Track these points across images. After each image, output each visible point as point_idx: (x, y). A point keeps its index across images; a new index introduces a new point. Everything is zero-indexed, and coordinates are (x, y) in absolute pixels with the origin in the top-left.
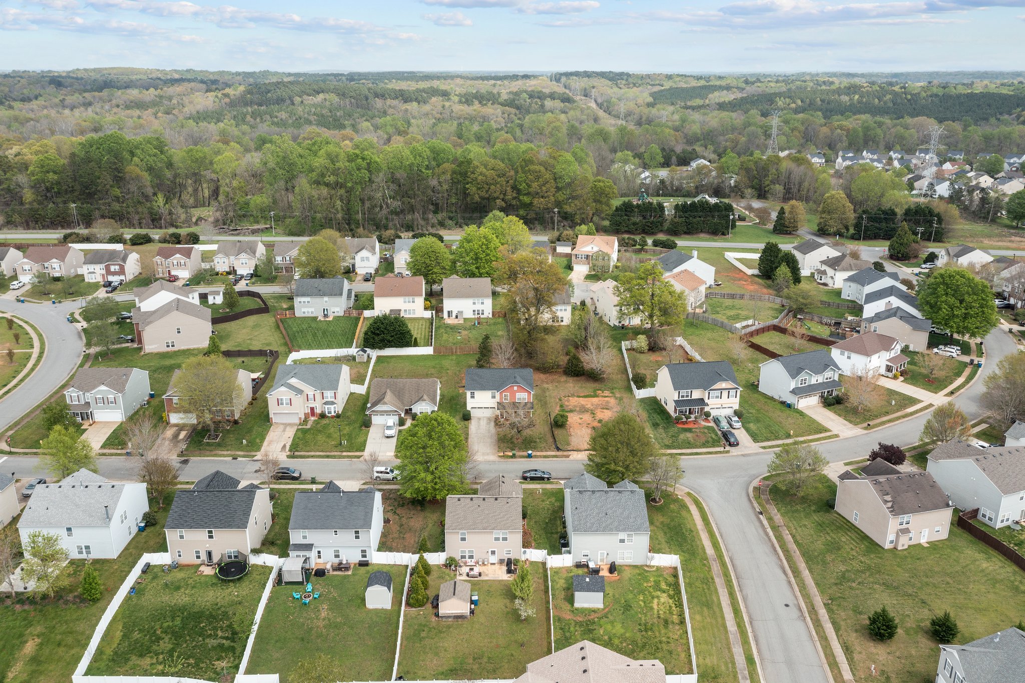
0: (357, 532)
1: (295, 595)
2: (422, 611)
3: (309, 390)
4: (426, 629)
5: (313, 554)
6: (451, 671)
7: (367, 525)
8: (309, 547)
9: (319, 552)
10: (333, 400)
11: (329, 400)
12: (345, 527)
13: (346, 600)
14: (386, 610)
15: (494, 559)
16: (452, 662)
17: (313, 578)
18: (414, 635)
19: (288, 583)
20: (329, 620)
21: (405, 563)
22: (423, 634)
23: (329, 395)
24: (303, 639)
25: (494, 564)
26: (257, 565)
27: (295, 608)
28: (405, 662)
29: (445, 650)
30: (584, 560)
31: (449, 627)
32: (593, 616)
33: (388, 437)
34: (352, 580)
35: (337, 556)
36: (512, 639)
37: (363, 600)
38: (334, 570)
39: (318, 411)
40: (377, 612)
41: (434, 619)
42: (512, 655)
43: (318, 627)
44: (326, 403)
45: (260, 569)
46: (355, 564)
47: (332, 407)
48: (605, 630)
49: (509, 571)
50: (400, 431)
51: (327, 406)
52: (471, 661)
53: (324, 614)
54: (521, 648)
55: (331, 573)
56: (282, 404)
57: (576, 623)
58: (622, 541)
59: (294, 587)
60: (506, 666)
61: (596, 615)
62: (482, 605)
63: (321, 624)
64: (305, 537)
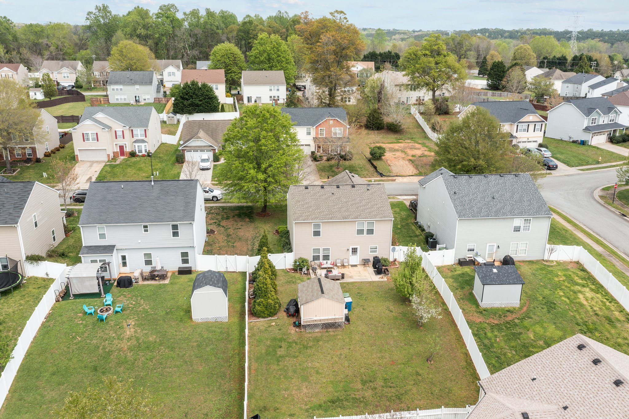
0: (175, 227)
1: (86, 309)
2: (273, 321)
3: (118, 127)
4: (283, 344)
5: (115, 259)
6: (333, 402)
7: (189, 216)
8: (109, 249)
9: (124, 258)
10: (144, 138)
11: (140, 138)
12: (159, 219)
13: (162, 313)
14: (222, 323)
15: (355, 259)
16: (330, 389)
17: (115, 289)
18: (268, 354)
19: (77, 296)
20: (138, 339)
21: (240, 269)
22: (281, 352)
23: (139, 132)
24: (95, 369)
25: (355, 266)
26: (36, 278)
27: (86, 326)
28: (258, 394)
29: (318, 373)
30: (469, 255)
31: (317, 340)
32: (510, 317)
33: (203, 169)
34: (170, 289)
35: (148, 262)
36: (412, 351)
37: (188, 311)
38: (145, 279)
39: (128, 149)
40: (208, 326)
41: (293, 330)
42: (418, 374)
43: (120, 350)
44: (136, 141)
45: (40, 282)
46: (173, 273)
47: (143, 145)
48: (535, 333)
49: (379, 271)
50: (215, 166)
51: (137, 145)
52: (360, 386)
53: (129, 332)
54: (428, 364)
55: (141, 282)
56: (88, 139)
57: (492, 327)
58: (517, 229)
59: (87, 300)
60: (414, 390)
61: (514, 316)
62: (357, 310)
63: (125, 345)
64: (102, 236)
